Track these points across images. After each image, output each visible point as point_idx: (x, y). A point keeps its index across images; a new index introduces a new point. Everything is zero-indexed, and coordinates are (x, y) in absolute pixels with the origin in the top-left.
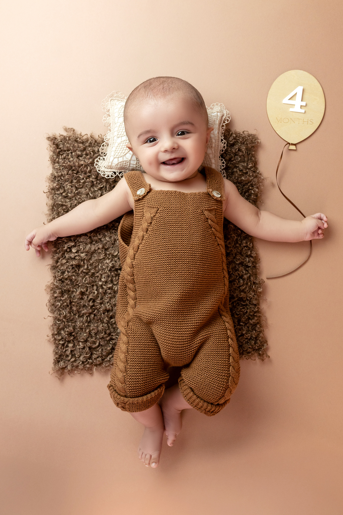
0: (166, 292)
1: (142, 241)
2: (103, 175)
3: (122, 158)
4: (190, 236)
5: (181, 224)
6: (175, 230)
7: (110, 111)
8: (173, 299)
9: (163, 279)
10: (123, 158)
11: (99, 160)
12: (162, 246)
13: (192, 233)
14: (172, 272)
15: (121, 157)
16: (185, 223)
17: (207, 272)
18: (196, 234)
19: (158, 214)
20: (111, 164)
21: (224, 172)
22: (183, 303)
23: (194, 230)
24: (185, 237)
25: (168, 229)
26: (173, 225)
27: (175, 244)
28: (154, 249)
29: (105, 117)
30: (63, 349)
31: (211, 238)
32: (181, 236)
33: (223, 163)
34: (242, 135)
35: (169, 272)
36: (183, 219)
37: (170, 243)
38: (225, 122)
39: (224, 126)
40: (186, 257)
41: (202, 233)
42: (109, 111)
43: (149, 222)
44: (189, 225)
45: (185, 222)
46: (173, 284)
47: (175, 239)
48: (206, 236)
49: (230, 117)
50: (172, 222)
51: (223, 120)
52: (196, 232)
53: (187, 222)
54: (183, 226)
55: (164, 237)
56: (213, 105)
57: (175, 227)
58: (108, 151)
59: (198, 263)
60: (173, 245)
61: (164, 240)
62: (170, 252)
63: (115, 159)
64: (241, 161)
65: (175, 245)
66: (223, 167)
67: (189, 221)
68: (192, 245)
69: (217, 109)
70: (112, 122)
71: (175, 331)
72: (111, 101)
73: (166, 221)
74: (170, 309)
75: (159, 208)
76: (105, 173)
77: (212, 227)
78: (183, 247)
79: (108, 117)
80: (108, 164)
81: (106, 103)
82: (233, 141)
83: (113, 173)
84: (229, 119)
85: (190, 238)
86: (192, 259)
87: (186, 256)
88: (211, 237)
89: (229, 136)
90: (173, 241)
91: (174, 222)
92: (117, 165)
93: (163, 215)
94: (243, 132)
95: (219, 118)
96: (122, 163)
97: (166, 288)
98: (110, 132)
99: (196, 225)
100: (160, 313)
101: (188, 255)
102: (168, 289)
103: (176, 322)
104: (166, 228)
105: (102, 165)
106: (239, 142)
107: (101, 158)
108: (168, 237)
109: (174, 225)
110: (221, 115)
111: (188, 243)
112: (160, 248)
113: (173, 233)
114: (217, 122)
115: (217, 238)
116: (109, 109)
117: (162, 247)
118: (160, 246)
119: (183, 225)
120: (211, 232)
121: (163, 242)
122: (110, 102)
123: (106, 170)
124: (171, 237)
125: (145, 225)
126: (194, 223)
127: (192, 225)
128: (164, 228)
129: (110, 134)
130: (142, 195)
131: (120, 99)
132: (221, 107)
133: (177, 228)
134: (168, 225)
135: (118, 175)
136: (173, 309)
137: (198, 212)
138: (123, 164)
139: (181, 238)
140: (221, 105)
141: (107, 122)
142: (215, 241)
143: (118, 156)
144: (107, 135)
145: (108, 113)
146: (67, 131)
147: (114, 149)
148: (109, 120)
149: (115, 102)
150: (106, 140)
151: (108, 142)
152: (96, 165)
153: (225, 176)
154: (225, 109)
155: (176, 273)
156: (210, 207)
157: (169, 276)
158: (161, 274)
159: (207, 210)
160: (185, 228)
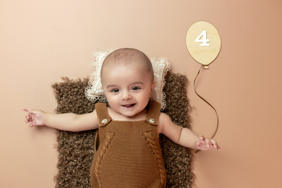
2: (89, 99)
3: (101, 90)
11: (88, 89)
12: (117, 158)
14: (123, 175)
19: (115, 136)
21: (164, 101)
24: (132, 151)
29: (93, 62)
33: (164, 95)
34: (177, 75)
35: (121, 175)
37: (122, 156)
39: (166, 72)
40: (132, 165)
42: (95, 58)
43: (109, 142)
51: (166, 69)
54: (130, 144)
55: (118, 152)
56: (160, 58)
58: (93, 84)
59: (140, 169)
63: (97, 90)
64: (176, 91)
65: (125, 157)
66: (164, 98)
69: (163, 61)
70: (97, 66)
73: (119, 141)
75: (115, 133)
77: (150, 143)
79: (94, 62)
81: (94, 52)
82: (171, 79)
83: (96, 98)
84: (170, 68)
86: (136, 166)
88: (149, 149)
89: (169, 76)
91: (125, 142)
92: (98, 93)
93: (118, 137)
94: (178, 74)
95: (163, 68)
96: (101, 93)
98: (95, 72)
99: (139, 142)
101: (133, 164)
105: (89, 92)
106: (175, 80)
107: (89, 88)
110: (165, 66)
113: (124, 149)
114: (162, 70)
115: (153, 150)
116: (96, 57)
118: (115, 158)
120: (149, 146)
122: (96, 53)
123: (91, 96)
124: (122, 152)
125: (107, 143)
130: (105, 124)
131: (102, 51)
132: (165, 60)
133: (126, 146)
135: (99, 99)
137: (140, 134)
140: (165, 59)
142: (152, 152)
143: (99, 89)
144: (93, 73)
145: (95, 59)
146: (64, 80)
147: (97, 84)
148: (95, 64)
149: (100, 53)
150: (92, 77)
151: (94, 78)
152: (86, 92)
153: (165, 104)
154: (168, 62)
155: (125, 176)
156: (147, 130)
157: (121, 178)
158: (116, 177)
159: (146, 131)
160: (132, 146)
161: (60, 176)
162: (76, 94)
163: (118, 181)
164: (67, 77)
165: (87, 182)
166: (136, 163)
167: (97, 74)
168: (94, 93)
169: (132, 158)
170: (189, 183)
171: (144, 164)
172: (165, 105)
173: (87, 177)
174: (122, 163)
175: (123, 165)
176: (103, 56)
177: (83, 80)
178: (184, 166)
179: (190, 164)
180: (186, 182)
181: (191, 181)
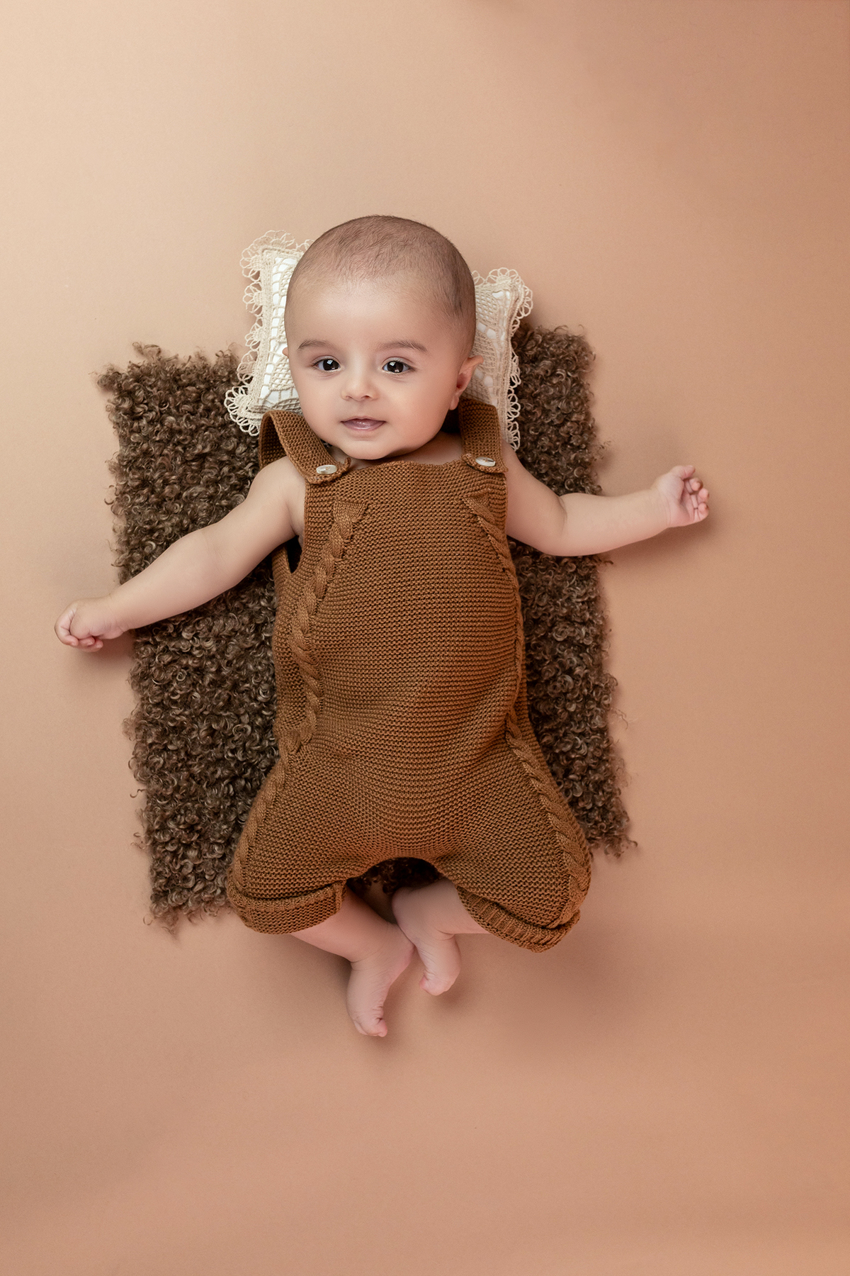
0: (390, 686)
1: (333, 576)
2: (244, 427)
3: (289, 391)
4: (441, 560)
5: (419, 536)
6: (407, 550)
7: (262, 276)
8: (404, 701)
9: (385, 657)
10: (292, 392)
11: (234, 393)
12: (380, 587)
13: (445, 553)
14: (404, 642)
15: (287, 389)
16: (429, 533)
17: (482, 636)
18: (455, 554)
19: (368, 516)
20: (264, 403)
21: (515, 425)
22: (425, 709)
23: (449, 545)
24: (432, 562)
25: (392, 548)
26: (403, 539)
27: (409, 580)
28: (361, 594)
29: (249, 291)
30: (176, 863)
31: (488, 558)
32: (422, 563)
33: (516, 406)
34: (554, 336)
35: (397, 642)
36: (423, 524)
37: (399, 579)
38: (521, 313)
39: (519, 322)
40: (435, 607)
41: (468, 551)
42: (258, 276)
43: (347, 535)
44: (438, 535)
45: (428, 531)
46: (407, 669)
47: (408, 569)
48: (476, 555)
49: (532, 303)
50: (400, 533)
51: (517, 310)
52: (454, 550)
53: (433, 529)
54: (425, 540)
55: (384, 567)
56: (495, 273)
57: (406, 544)
58: (256, 371)
59: (463, 619)
60: (404, 583)
61: (385, 574)
62: (399, 599)
63: (273, 393)
65: (409, 583)
66: (513, 417)
67: (437, 526)
68: (447, 580)
69: (504, 282)
70: (264, 304)
71: (406, 774)
72: (263, 252)
73: (385, 530)
74: (397, 723)
75: (369, 504)
76: (247, 422)
77: (487, 534)
78: (428, 586)
79: (255, 291)
80: (256, 404)
81: (253, 255)
82: (536, 350)
84: (530, 306)
85: (442, 564)
87: (434, 605)
88: (487, 555)
89: (528, 338)
90: (404, 574)
91: (405, 532)
92: (277, 406)
93: (380, 518)
94: (556, 330)
95: (509, 305)
96: (288, 403)
97: (390, 677)
98: (261, 327)
99: (452, 533)
100: (374, 733)
101: (439, 603)
102: (395, 679)
103: (408, 755)
104: (387, 546)
105: (241, 404)
106: (549, 353)
107: (241, 387)
108: (394, 566)
109: (406, 540)
110: (514, 298)
111: (437, 575)
112: (375, 592)
113: (403, 558)
114: (506, 315)
115: (501, 556)
116: (259, 273)
117: (380, 589)
119: (424, 538)
120: (486, 544)
121: (382, 578)
122: (260, 256)
123: (250, 415)
124: (399, 565)
125: (341, 540)
126: (447, 531)
127: (443, 535)
128: (383, 547)
129: (260, 331)
130: (331, 475)
131: (283, 250)
132: (513, 278)
133: (411, 545)
134: (391, 539)
136: (404, 724)
137: (452, 504)
138: (290, 405)
139: (423, 567)
140: (512, 273)
141: (254, 304)
142: (498, 563)
143: (279, 388)
144: (251, 333)
145: (256, 282)
146: (142, 354)
147: (270, 369)
148: (259, 298)
149: (273, 255)
150: (251, 345)
151: (256, 350)
152: (229, 403)
153: (516, 435)
154: (522, 284)
155: (412, 645)
156: (476, 490)
157: (397, 651)
158: (380, 648)
159: (471, 496)
160: (430, 544)
161: (145, 718)
162: (192, 410)
163: (388, 661)
164: (156, 346)
165: (246, 729)
166: (448, 602)
167: (269, 333)
168: (260, 404)
169: (433, 585)
170: (599, 709)
171: (475, 604)
172: (518, 439)
173: (246, 712)
174: (399, 604)
175: (405, 610)
176: (287, 267)
177: (212, 361)
178: (581, 655)
179: (598, 647)
180: (592, 707)
181: (606, 702)
